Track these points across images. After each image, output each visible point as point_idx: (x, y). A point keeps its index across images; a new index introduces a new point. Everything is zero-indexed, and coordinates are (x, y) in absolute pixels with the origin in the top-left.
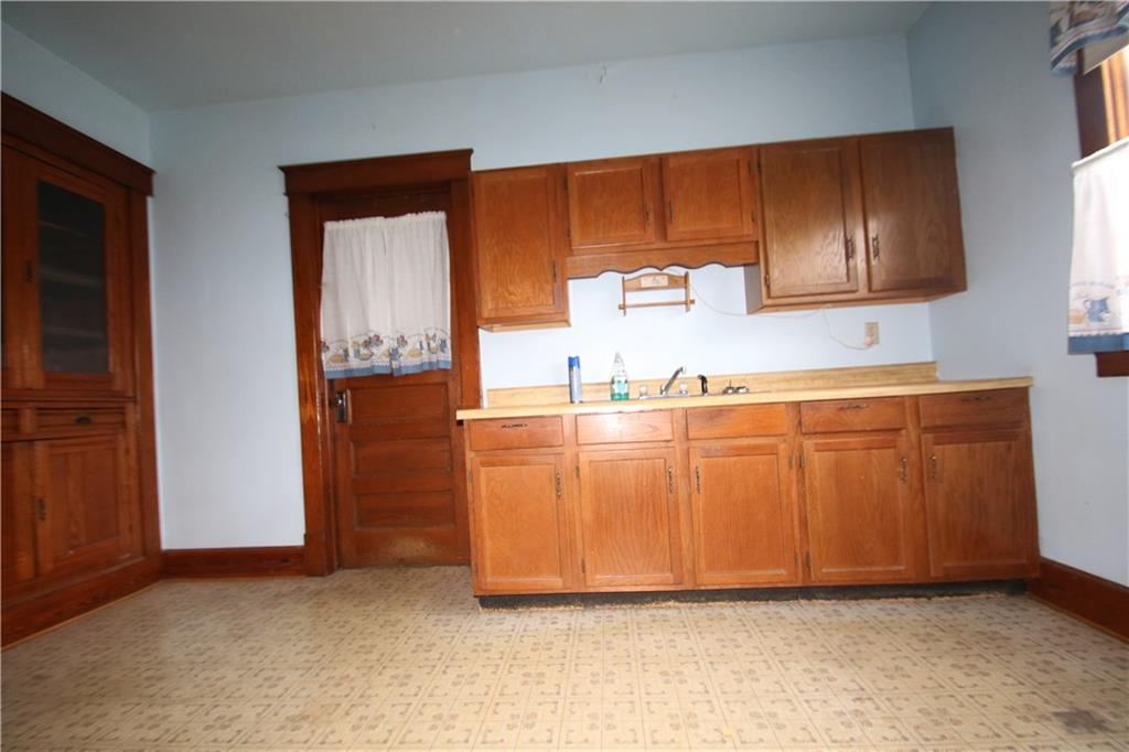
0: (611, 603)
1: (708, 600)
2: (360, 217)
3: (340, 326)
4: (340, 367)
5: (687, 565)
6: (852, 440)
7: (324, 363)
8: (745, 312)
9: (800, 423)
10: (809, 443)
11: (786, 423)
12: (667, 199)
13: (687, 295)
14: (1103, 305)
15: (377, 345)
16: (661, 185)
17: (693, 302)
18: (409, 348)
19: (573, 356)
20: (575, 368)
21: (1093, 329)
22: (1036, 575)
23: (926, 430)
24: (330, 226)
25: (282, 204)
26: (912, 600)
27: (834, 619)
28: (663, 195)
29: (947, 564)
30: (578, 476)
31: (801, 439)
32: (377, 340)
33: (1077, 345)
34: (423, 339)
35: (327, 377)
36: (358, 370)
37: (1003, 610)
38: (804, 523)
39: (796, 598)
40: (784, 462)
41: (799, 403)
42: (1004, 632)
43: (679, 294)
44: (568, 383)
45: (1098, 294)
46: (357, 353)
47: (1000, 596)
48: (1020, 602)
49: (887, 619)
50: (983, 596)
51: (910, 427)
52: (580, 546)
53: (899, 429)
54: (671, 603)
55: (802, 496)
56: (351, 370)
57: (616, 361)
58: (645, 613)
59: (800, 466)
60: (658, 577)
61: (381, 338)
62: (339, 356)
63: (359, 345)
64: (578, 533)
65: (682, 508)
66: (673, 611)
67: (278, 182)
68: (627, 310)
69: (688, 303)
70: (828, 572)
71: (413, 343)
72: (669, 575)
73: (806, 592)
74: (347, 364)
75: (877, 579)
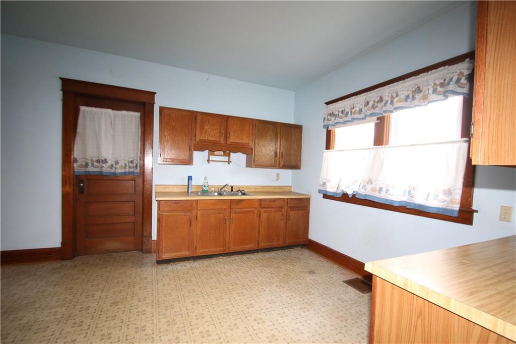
0: (202, 258)
1: (231, 255)
2: (99, 107)
3: (85, 151)
4: (82, 170)
5: (227, 245)
6: (272, 210)
7: (75, 168)
8: (245, 166)
9: (261, 204)
10: (262, 210)
11: (257, 205)
12: (228, 131)
13: (229, 159)
14: (324, 184)
15: (105, 163)
16: (227, 126)
17: (231, 162)
18: (119, 165)
19: (190, 176)
20: (190, 181)
21: (322, 188)
22: (307, 243)
23: (289, 207)
24: (83, 108)
25: (59, 95)
26: (281, 251)
27: (264, 257)
28: (227, 129)
29: (290, 241)
30: (197, 219)
31: (260, 209)
32: (105, 161)
33: (320, 191)
34: (127, 162)
35: (76, 174)
36: (93, 172)
37: (300, 252)
38: (259, 232)
39: (254, 253)
40: (256, 215)
41: (261, 199)
42: (300, 257)
43: (226, 158)
44: (187, 184)
45: (324, 181)
46: (93, 165)
47: (299, 248)
48: (303, 249)
49: (276, 256)
50: (296, 248)
51: (286, 207)
52: (195, 242)
53: (283, 207)
54: (220, 257)
55: (259, 225)
56: (89, 172)
57: (205, 179)
58: (213, 261)
59: (260, 216)
60: (218, 249)
61: (107, 160)
62: (83, 165)
63: (94, 161)
64: (195, 238)
65: (227, 229)
66: (221, 259)
67: (58, 85)
68: (210, 162)
69: (229, 162)
70: (263, 245)
71: (122, 163)
72: (222, 248)
73: (257, 251)
74: (87, 169)
75: (274, 246)
